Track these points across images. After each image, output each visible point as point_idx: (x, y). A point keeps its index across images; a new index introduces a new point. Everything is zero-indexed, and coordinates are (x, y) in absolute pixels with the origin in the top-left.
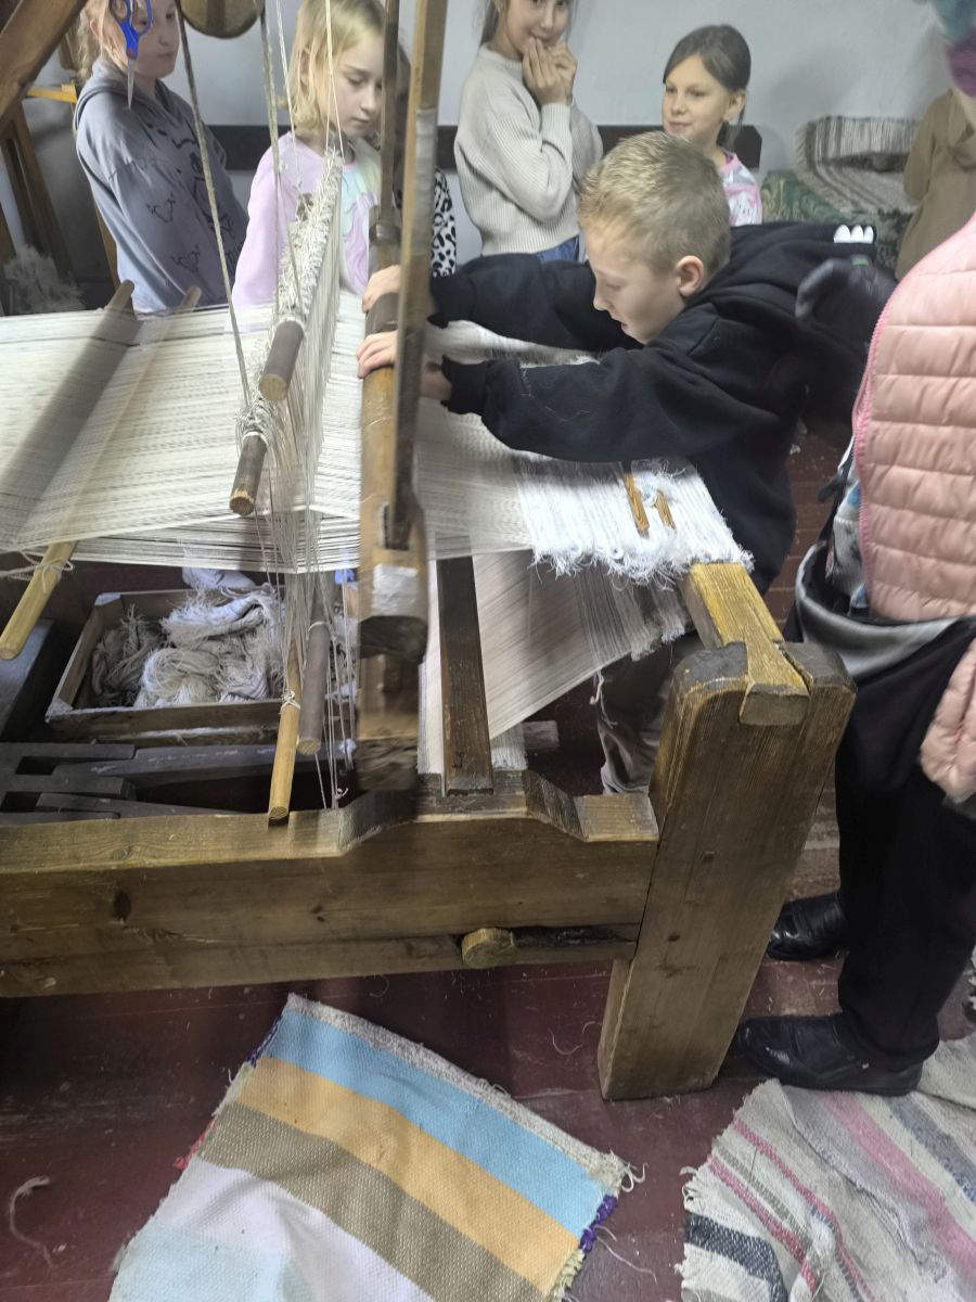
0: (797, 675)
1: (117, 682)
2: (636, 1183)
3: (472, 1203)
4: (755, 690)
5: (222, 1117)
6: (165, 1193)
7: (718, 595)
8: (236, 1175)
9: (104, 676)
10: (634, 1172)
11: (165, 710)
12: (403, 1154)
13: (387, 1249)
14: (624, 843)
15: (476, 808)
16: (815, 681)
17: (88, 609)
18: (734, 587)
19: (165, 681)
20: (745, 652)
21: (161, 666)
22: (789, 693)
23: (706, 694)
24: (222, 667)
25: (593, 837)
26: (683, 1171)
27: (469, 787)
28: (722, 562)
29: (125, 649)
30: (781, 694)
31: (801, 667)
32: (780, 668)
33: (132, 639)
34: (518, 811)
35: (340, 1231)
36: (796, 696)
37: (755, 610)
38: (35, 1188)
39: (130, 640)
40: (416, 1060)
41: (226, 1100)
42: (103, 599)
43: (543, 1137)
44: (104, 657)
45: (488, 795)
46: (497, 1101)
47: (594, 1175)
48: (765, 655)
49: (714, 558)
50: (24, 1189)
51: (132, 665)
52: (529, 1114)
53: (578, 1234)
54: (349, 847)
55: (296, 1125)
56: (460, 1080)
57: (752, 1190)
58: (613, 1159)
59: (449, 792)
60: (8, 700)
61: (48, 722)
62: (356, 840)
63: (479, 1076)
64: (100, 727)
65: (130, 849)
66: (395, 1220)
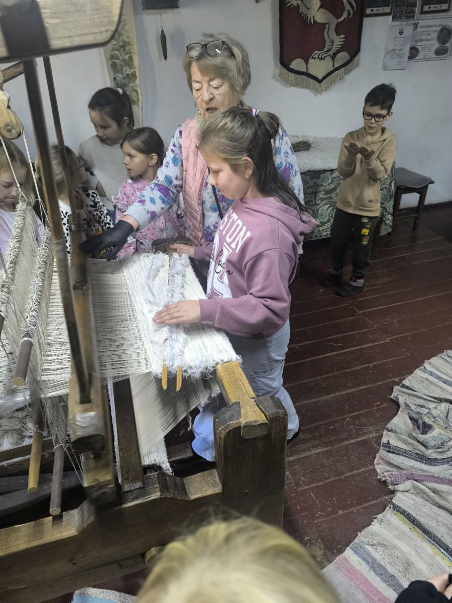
0: (262, 413)
4: (245, 425)
7: (227, 379)
14: (207, 496)
15: (137, 498)
16: (269, 416)
18: (234, 373)
20: (240, 407)
22: (259, 423)
23: (225, 431)
24: (24, 424)
25: (193, 497)
27: (133, 488)
28: (229, 362)
30: (256, 424)
31: (263, 410)
32: (254, 411)
34: (156, 495)
36: (262, 423)
37: (243, 384)
45: (142, 490)
48: (248, 407)
49: (225, 361)
54: (81, 529)
59: (124, 493)
62: (84, 525)
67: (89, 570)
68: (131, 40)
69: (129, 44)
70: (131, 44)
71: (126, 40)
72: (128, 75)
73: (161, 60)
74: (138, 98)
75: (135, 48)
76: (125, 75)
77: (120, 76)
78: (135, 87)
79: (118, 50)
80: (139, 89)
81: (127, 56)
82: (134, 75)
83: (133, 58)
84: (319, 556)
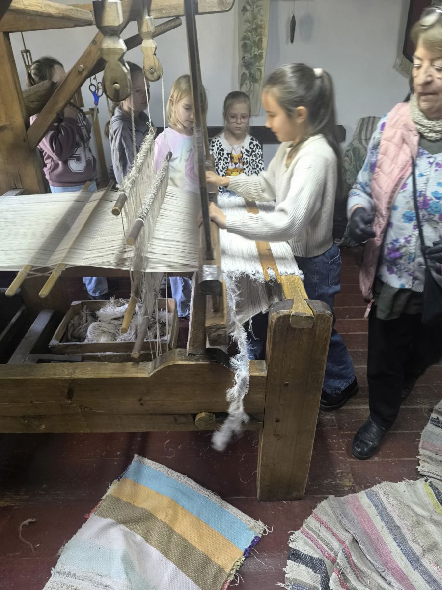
0: (310, 310)
1: (77, 335)
2: (269, 533)
3: (201, 536)
4: (294, 315)
5: (105, 499)
6: (80, 527)
7: (288, 285)
8: (109, 520)
9: (72, 333)
10: (268, 528)
11: (94, 344)
12: (175, 517)
13: (165, 552)
14: (253, 376)
15: (198, 360)
16: (317, 312)
17: (68, 307)
19: (96, 334)
20: (293, 303)
21: (94, 328)
22: (307, 316)
23: (277, 316)
24: (118, 330)
26: (289, 532)
27: (196, 352)
28: (292, 275)
29: (81, 322)
30: (303, 316)
31: (312, 308)
32: (305, 307)
33: (84, 318)
35: (147, 544)
36: (309, 316)
37: (300, 290)
38: (30, 523)
39: (83, 319)
40: (183, 482)
41: (107, 494)
42: (74, 303)
43: (232, 513)
44: (73, 325)
46: (215, 499)
47: (251, 529)
48: (300, 304)
49: (289, 273)
50: (26, 522)
51: (84, 328)
52: (227, 504)
53: (243, 550)
54: (152, 373)
55: (134, 504)
56: (200, 490)
57: (319, 540)
58: (260, 523)
59: (189, 354)
60: (34, 339)
61: (49, 347)
62: (154, 371)
63: (208, 488)
64: (69, 350)
65: (74, 373)
66: (169, 541)
67: (151, 414)
68: (264, 24)
69: (261, 27)
70: (263, 26)
71: (260, 23)
72: (255, 55)
73: (287, 43)
74: (261, 77)
75: (266, 31)
76: (253, 55)
77: (248, 56)
78: (260, 66)
79: (250, 32)
80: (263, 69)
81: (258, 38)
82: (261, 55)
83: (263, 40)
84: (347, 486)
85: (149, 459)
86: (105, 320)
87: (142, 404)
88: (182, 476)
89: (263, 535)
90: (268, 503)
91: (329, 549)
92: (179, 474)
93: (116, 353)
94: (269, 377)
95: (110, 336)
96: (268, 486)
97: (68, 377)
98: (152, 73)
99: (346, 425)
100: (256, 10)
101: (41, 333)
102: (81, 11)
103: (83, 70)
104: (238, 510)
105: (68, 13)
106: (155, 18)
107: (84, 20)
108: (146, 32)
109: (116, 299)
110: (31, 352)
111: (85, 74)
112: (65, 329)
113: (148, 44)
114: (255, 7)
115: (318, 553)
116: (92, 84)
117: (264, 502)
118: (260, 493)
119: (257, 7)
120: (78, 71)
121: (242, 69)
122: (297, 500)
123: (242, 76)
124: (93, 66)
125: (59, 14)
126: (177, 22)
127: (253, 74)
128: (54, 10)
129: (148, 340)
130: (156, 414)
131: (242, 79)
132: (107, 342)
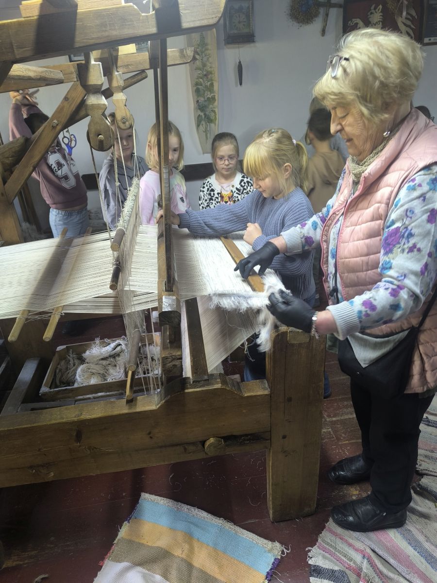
1: (66, 380)
2: (287, 553)
3: (220, 567)
4: (291, 331)
5: (117, 543)
6: (96, 576)
8: (125, 564)
9: (60, 378)
10: (286, 549)
11: (86, 386)
12: (191, 550)
14: (258, 395)
15: (203, 386)
17: (54, 352)
19: (85, 377)
21: (83, 371)
24: (107, 370)
25: (246, 395)
26: (307, 549)
27: (201, 379)
29: (69, 366)
34: (219, 386)
38: (42, 579)
39: (71, 362)
40: (194, 514)
41: (118, 537)
42: (59, 348)
43: (248, 538)
44: (60, 370)
45: (207, 382)
46: (229, 526)
47: (270, 551)
50: (38, 579)
51: (72, 372)
52: (242, 529)
53: (265, 574)
54: (159, 405)
55: (148, 544)
56: (213, 519)
57: (337, 553)
58: (277, 544)
59: (193, 382)
60: (24, 388)
61: (40, 395)
62: (162, 402)
63: (220, 517)
64: (60, 396)
65: (81, 414)
66: (190, 576)
67: (161, 447)
68: (214, 70)
69: (211, 73)
70: (213, 73)
71: (210, 69)
72: (208, 98)
73: (237, 86)
74: (215, 117)
75: (216, 76)
76: (206, 99)
77: (202, 99)
78: (214, 108)
79: (201, 78)
80: (216, 110)
81: (209, 83)
82: (213, 98)
83: (214, 84)
84: (355, 495)
85: (155, 495)
86: (92, 361)
87: (151, 438)
88: (192, 509)
89: (281, 556)
90: (281, 523)
91: (348, 560)
92: (189, 507)
93: (108, 393)
94: (272, 395)
95: (99, 377)
96: (281, 505)
97: (76, 419)
98: (124, 123)
99: (343, 435)
100: (205, 59)
101: (29, 382)
102: (53, 72)
103: (57, 125)
104: (253, 534)
105: (43, 75)
106: (123, 73)
107: (57, 79)
108: (116, 87)
109: (101, 339)
110: (23, 402)
111: (59, 128)
112: (53, 375)
113: (119, 96)
114: (204, 55)
115: (338, 566)
116: (65, 137)
117: (278, 523)
118: (273, 514)
119: (206, 56)
120: (53, 126)
121: (197, 111)
122: (309, 516)
123: (198, 118)
124: (66, 120)
125: (37, 76)
126: (144, 75)
127: (208, 115)
128: (33, 73)
129: (140, 376)
130: (165, 446)
131: (198, 121)
132: (98, 383)
